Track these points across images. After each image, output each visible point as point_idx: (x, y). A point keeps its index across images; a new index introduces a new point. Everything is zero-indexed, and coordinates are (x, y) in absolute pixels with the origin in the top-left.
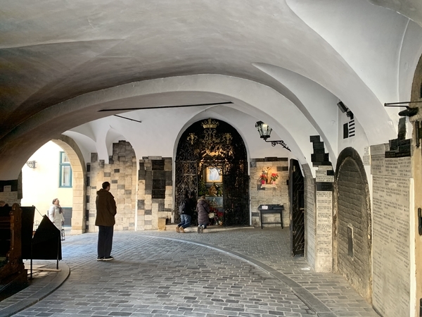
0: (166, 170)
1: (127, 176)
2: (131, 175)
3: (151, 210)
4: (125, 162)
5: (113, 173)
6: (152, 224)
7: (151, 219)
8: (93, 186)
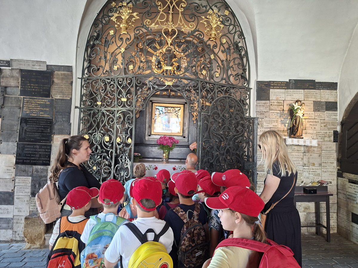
0: (56, 95)
3: (11, 194)
6: (12, 228)
7: (10, 216)
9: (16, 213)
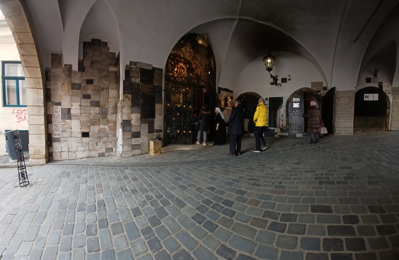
0: (156, 84)
1: (103, 89)
4: (100, 71)
5: (84, 84)
6: (141, 149)
7: (139, 143)
8: (57, 101)
9: (142, 141)
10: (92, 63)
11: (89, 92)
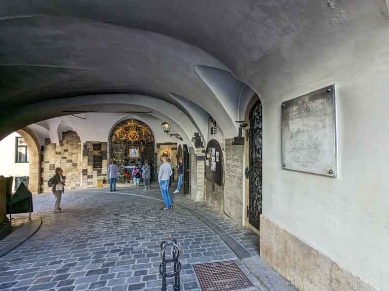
1: (74, 154)
2: (77, 153)
3: (92, 176)
4: (72, 145)
5: (63, 152)
7: (92, 181)
8: (47, 161)
10: (67, 141)
11: (66, 155)
